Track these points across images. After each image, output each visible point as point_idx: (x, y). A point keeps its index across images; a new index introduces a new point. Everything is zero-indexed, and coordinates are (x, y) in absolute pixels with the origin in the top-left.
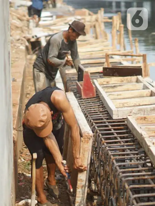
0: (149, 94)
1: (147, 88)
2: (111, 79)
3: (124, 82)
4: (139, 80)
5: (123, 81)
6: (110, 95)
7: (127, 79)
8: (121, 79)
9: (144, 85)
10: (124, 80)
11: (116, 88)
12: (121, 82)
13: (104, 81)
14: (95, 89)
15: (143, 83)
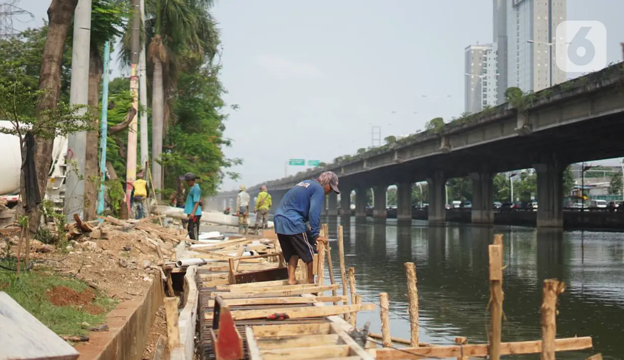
0: (346, 353)
1: (344, 343)
2: (279, 327)
3: (304, 334)
4: (333, 330)
5: (302, 332)
6: (266, 353)
7: (310, 329)
8: (299, 328)
9: (340, 338)
10: (306, 329)
11: (286, 342)
12: (299, 333)
13: (266, 331)
14: (241, 343)
15: (338, 334)
